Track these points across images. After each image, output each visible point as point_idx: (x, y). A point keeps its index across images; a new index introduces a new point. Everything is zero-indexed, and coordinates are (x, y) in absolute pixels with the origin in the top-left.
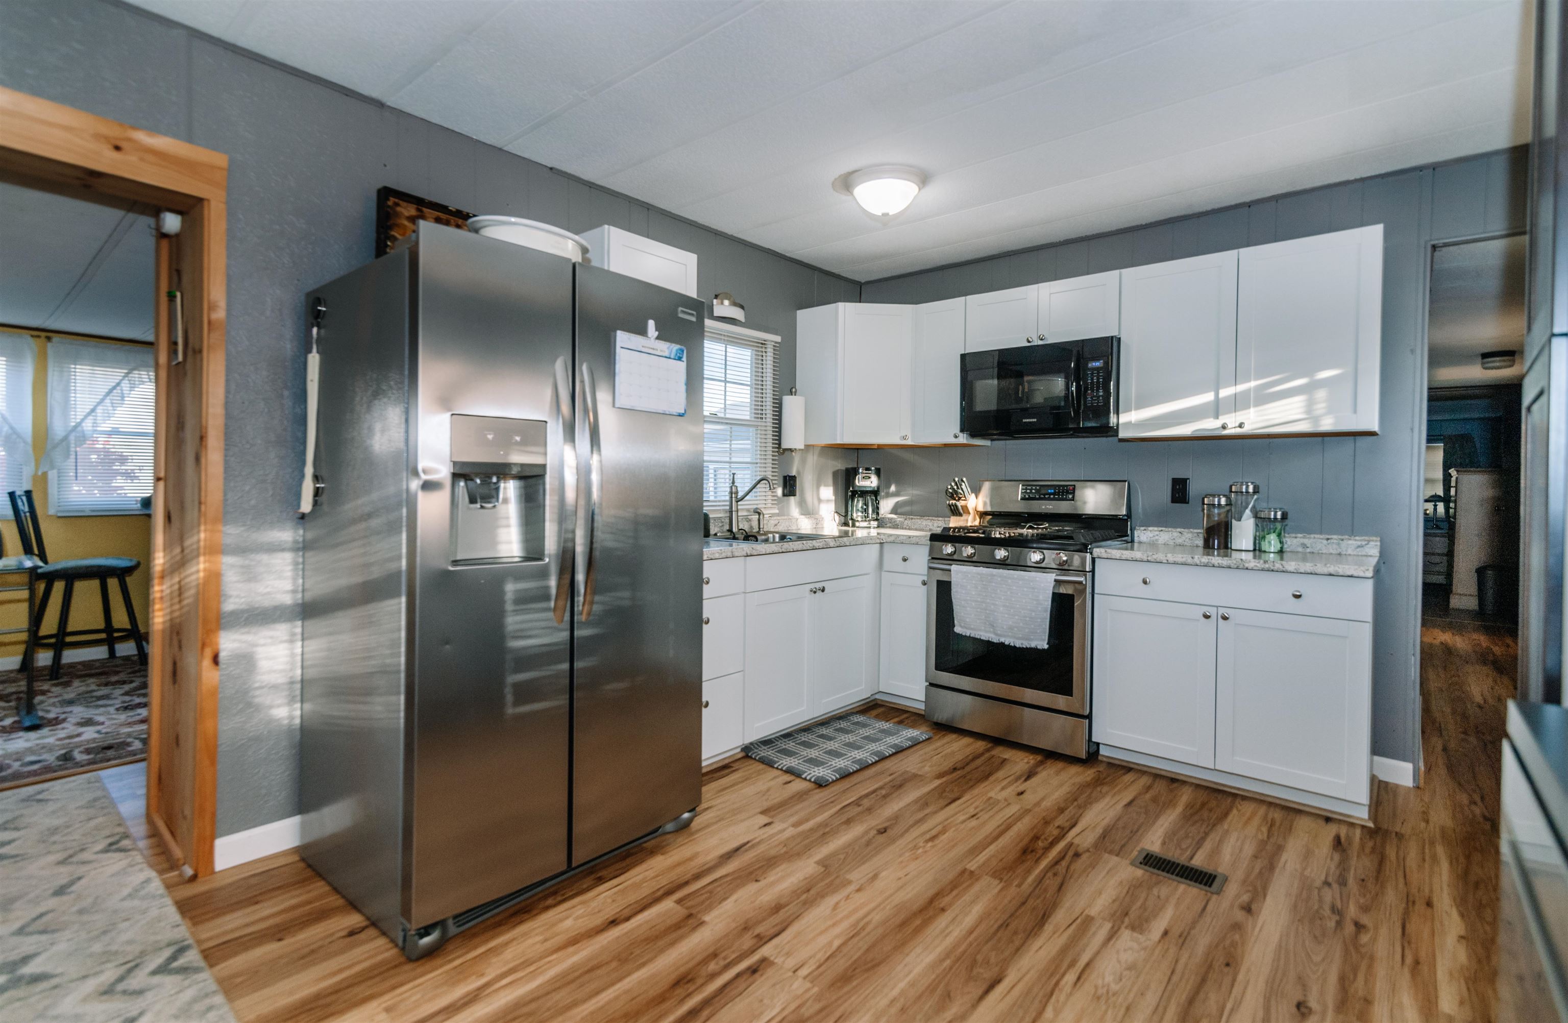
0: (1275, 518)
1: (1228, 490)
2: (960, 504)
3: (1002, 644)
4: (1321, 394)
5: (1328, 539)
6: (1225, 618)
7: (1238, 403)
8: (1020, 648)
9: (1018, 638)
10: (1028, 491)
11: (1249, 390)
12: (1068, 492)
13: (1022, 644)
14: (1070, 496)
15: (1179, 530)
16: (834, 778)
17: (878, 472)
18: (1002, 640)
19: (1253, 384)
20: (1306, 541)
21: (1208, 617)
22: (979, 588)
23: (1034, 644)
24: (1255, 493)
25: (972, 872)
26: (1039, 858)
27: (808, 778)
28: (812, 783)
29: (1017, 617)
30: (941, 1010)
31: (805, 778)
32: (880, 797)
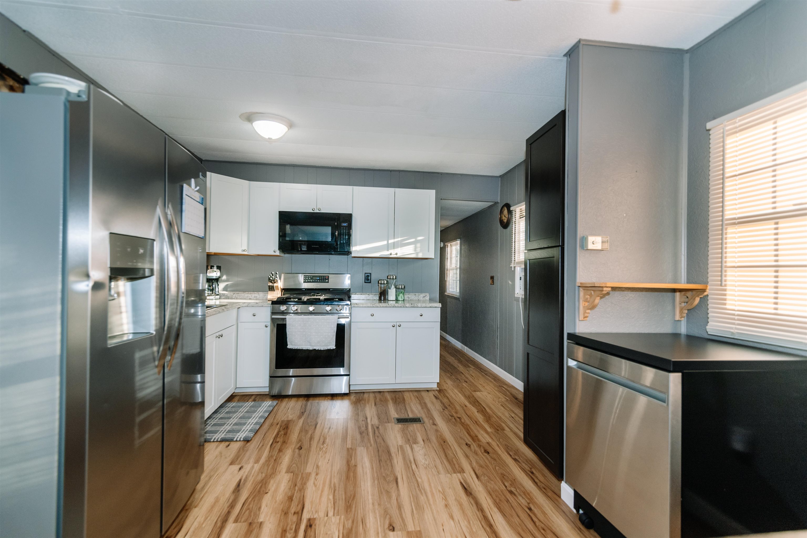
0: (402, 288)
1: (386, 278)
2: (275, 285)
3: (315, 350)
4: (418, 245)
5: (415, 295)
6: (399, 326)
7: (394, 246)
8: (323, 350)
9: (323, 346)
10: (307, 278)
11: (398, 241)
12: (326, 279)
13: (324, 348)
14: (327, 281)
15: (368, 294)
16: (252, 435)
17: (219, 269)
18: (315, 348)
19: (400, 239)
20: (409, 296)
21: (394, 326)
22: (302, 325)
23: (329, 348)
24: (395, 279)
25: (351, 448)
26: (368, 434)
27: (238, 440)
28: (243, 442)
29: (322, 337)
30: (390, 497)
31: (236, 441)
32: (283, 435)
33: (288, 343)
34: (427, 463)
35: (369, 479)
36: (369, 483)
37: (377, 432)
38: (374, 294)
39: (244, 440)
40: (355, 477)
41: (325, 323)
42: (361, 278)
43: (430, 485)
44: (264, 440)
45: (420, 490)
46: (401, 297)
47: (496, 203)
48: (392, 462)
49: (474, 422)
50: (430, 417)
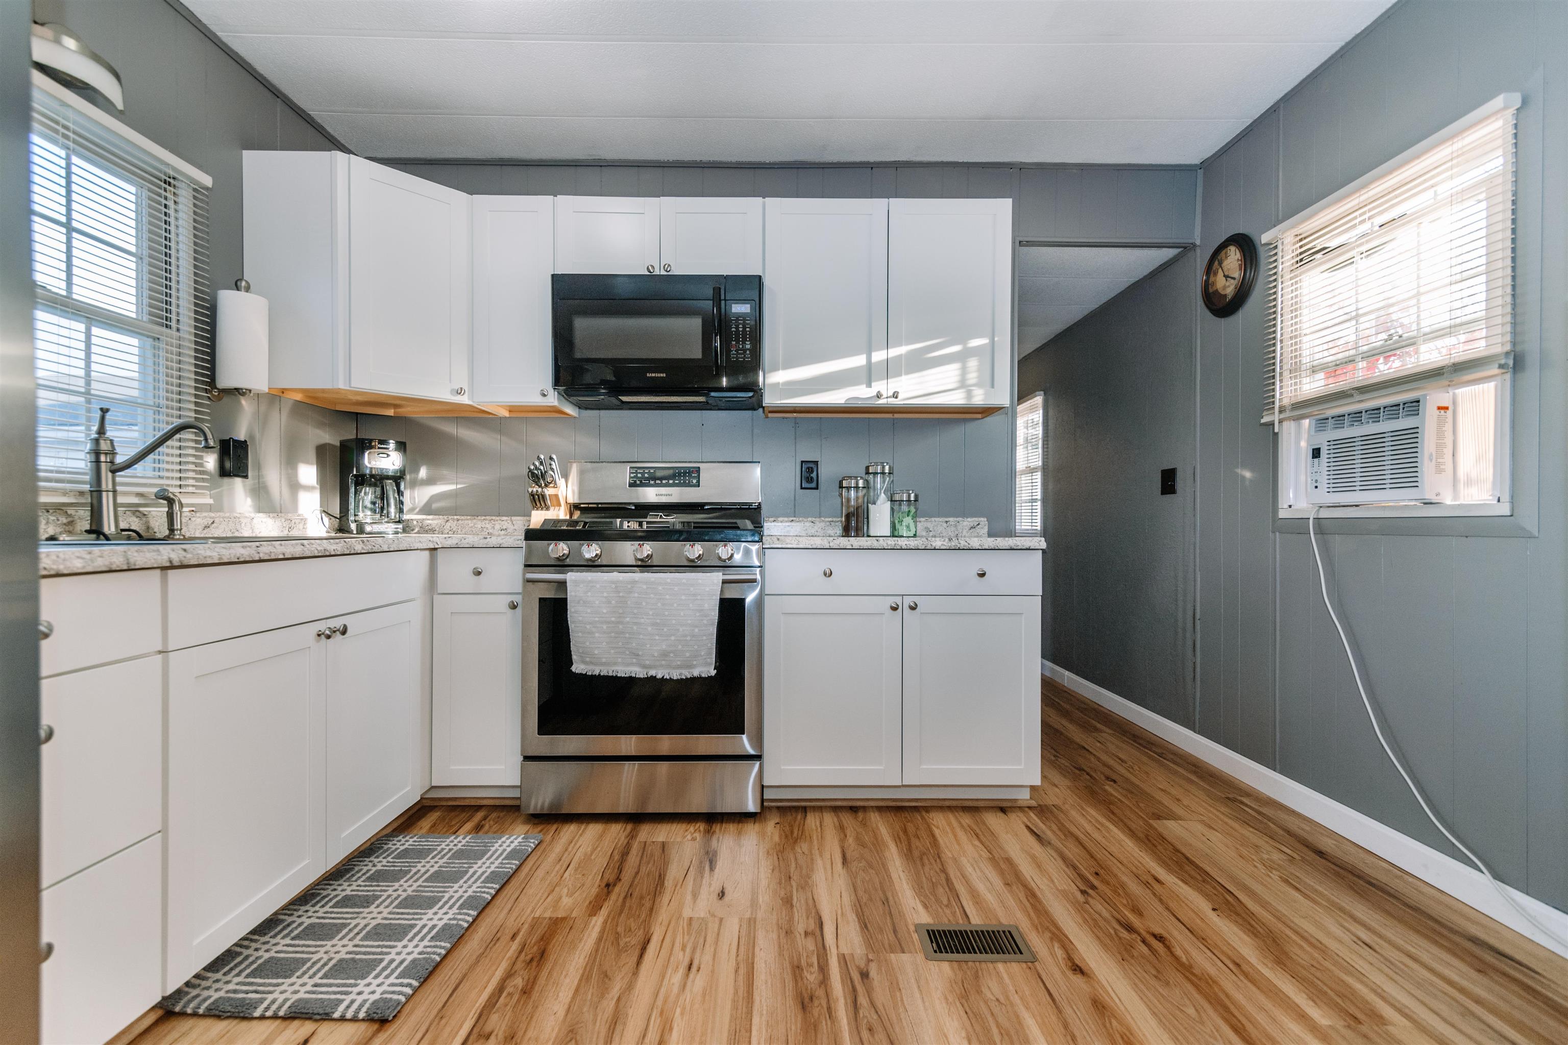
0: (909, 501)
1: (864, 471)
2: (549, 491)
3: (653, 678)
4: (972, 364)
5: (947, 522)
6: (913, 608)
7: (889, 370)
8: (678, 680)
9: (679, 667)
10: (639, 475)
11: (900, 356)
12: (691, 476)
13: (680, 674)
14: (694, 481)
15: (810, 519)
16: (409, 991)
17: (402, 446)
18: (652, 673)
19: (906, 349)
20: (929, 525)
21: (894, 609)
22: (613, 602)
23: (696, 673)
24: (889, 473)
26: (829, 1009)
27: (349, 1015)
28: (363, 1026)
29: (673, 638)
31: (342, 1019)
33: (574, 657)
37: (863, 1000)
38: (827, 519)
39: (369, 1019)
41: (683, 597)
42: (790, 475)
44: (444, 1021)
46: (908, 527)
47: (1187, 248)
49: (1231, 966)
50: (1047, 928)
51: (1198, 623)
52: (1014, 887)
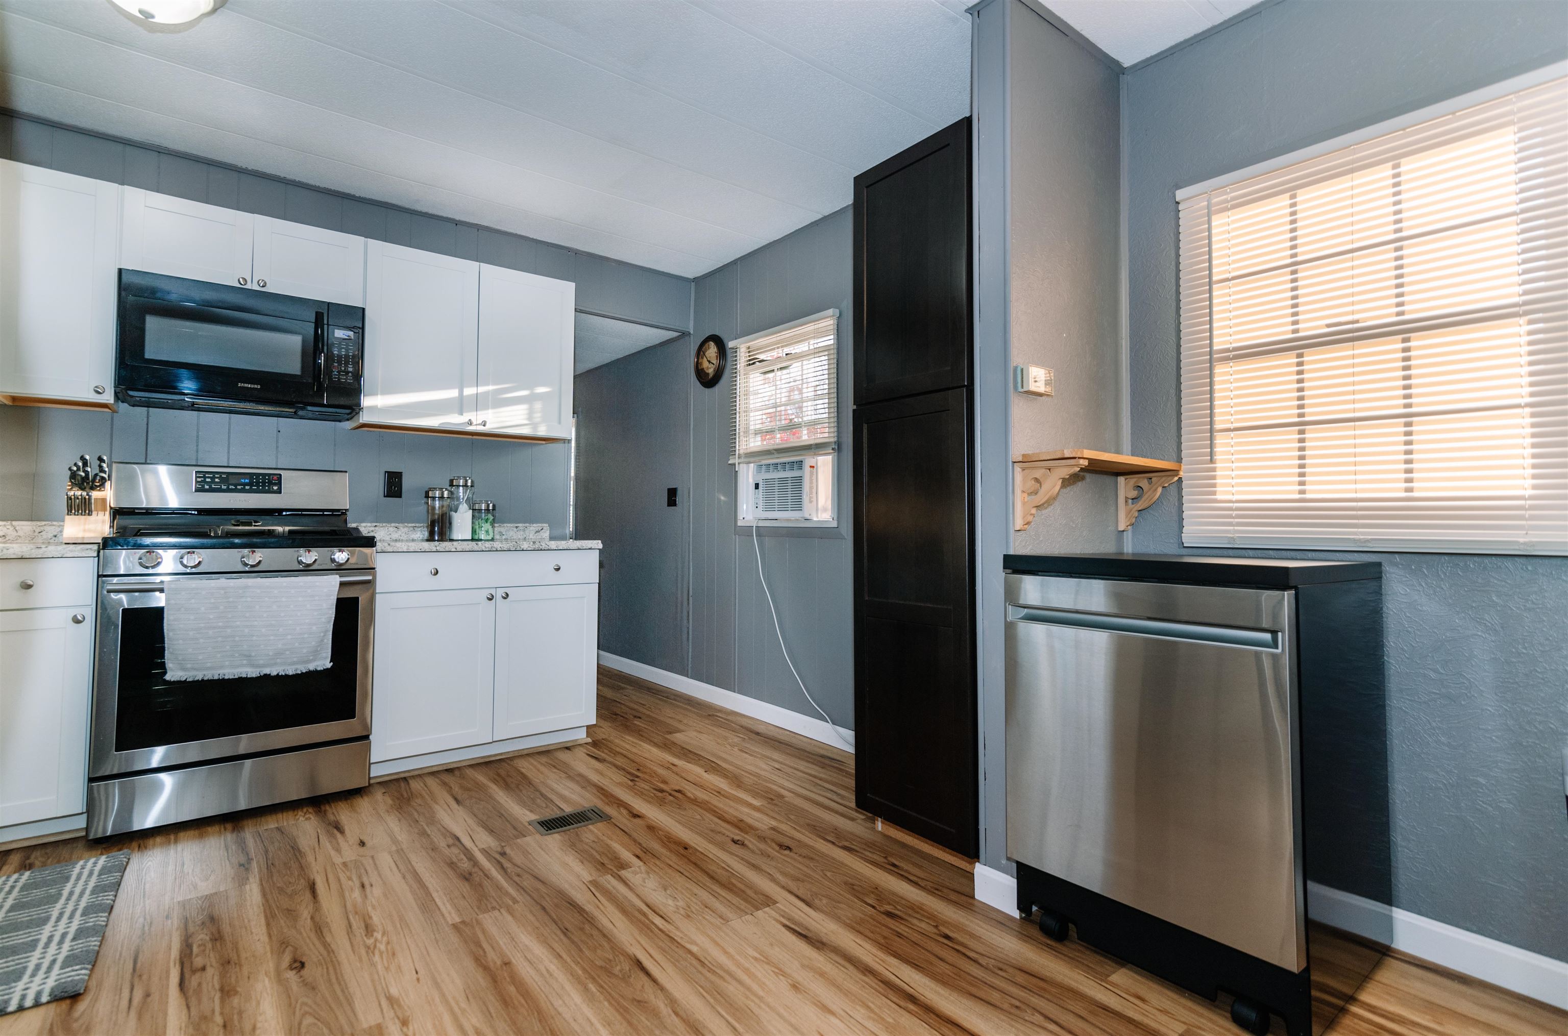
0: (487, 510)
1: (448, 483)
2: (95, 494)
3: (267, 676)
6: (504, 598)
7: (478, 403)
8: (293, 675)
9: (294, 663)
10: (208, 480)
11: (488, 393)
12: (271, 483)
13: (296, 670)
14: (275, 488)
15: (393, 525)
18: (267, 671)
19: (491, 388)
21: (490, 599)
22: (222, 607)
23: (311, 667)
24: (471, 486)
25: (463, 922)
26: (486, 875)
27: (29, 1002)
28: (53, 1006)
29: (289, 637)
30: (655, 1014)
31: (21, 1009)
32: (209, 945)
33: (170, 665)
34: (681, 903)
35: (568, 986)
36: (576, 997)
37: (507, 865)
38: (410, 525)
39: (56, 998)
40: (525, 992)
41: (300, 599)
42: (378, 484)
43: (726, 952)
45: (714, 973)
46: (487, 532)
47: (683, 335)
48: (600, 926)
50: (615, 803)
51: (691, 599)
52: (589, 788)
